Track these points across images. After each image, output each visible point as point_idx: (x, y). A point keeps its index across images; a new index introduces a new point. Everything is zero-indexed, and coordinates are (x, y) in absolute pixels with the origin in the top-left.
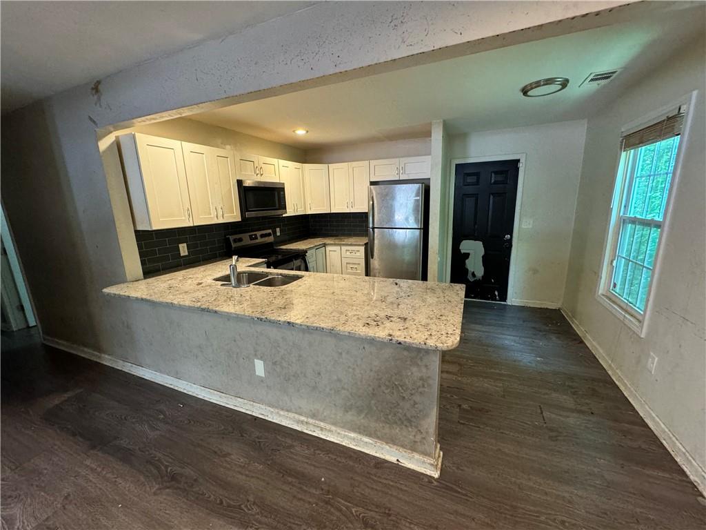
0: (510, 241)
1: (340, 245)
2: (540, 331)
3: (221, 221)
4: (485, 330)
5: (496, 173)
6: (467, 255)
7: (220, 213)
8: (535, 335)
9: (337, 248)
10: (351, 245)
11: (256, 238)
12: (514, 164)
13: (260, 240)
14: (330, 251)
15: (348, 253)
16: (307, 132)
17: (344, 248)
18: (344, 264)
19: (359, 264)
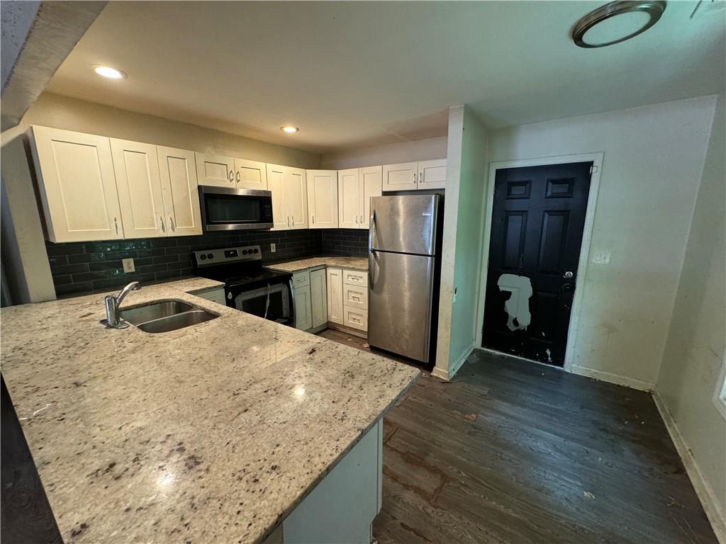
0: (573, 279)
1: (343, 268)
2: (605, 430)
3: (170, 234)
4: (512, 413)
5: (554, 182)
6: (507, 295)
7: (169, 225)
8: (593, 437)
9: (338, 272)
10: (353, 269)
11: (235, 254)
12: (584, 169)
13: (240, 257)
14: (331, 274)
15: (350, 279)
16: (298, 129)
17: (346, 272)
18: (346, 292)
19: (361, 294)
